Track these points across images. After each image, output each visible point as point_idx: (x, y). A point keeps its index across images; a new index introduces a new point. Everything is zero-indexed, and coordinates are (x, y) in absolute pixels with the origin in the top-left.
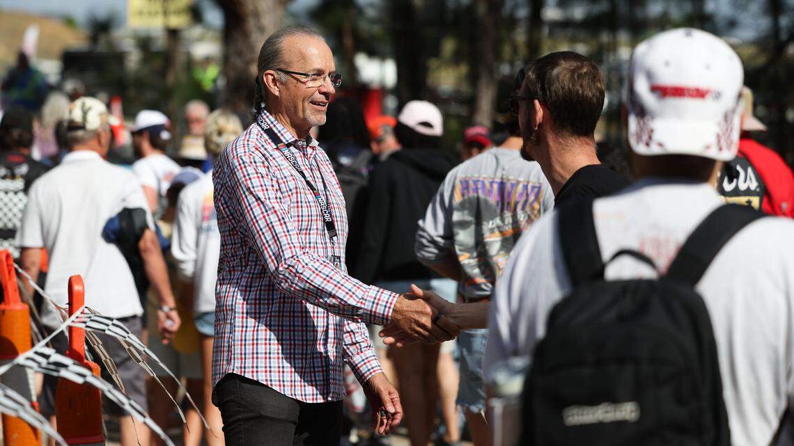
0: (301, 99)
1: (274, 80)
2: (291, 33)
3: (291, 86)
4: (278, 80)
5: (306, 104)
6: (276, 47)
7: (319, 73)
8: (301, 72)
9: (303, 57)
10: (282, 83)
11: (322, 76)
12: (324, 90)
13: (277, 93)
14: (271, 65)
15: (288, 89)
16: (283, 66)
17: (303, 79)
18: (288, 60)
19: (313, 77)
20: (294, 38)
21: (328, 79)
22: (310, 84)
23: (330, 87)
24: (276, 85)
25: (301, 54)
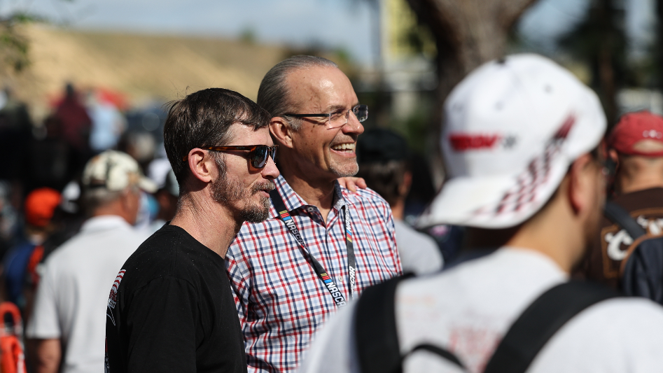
0: (321, 145)
1: (284, 129)
2: (294, 66)
3: (308, 133)
4: (288, 128)
5: (328, 150)
6: (278, 86)
7: (340, 110)
8: (317, 113)
9: (316, 94)
10: (294, 131)
11: (344, 112)
12: (349, 129)
13: (290, 145)
14: (276, 111)
15: (303, 137)
16: (291, 109)
17: (320, 119)
18: (297, 101)
19: (333, 116)
20: (298, 71)
21: (352, 115)
22: (330, 125)
23: (356, 125)
24: (286, 134)
25: (312, 89)
